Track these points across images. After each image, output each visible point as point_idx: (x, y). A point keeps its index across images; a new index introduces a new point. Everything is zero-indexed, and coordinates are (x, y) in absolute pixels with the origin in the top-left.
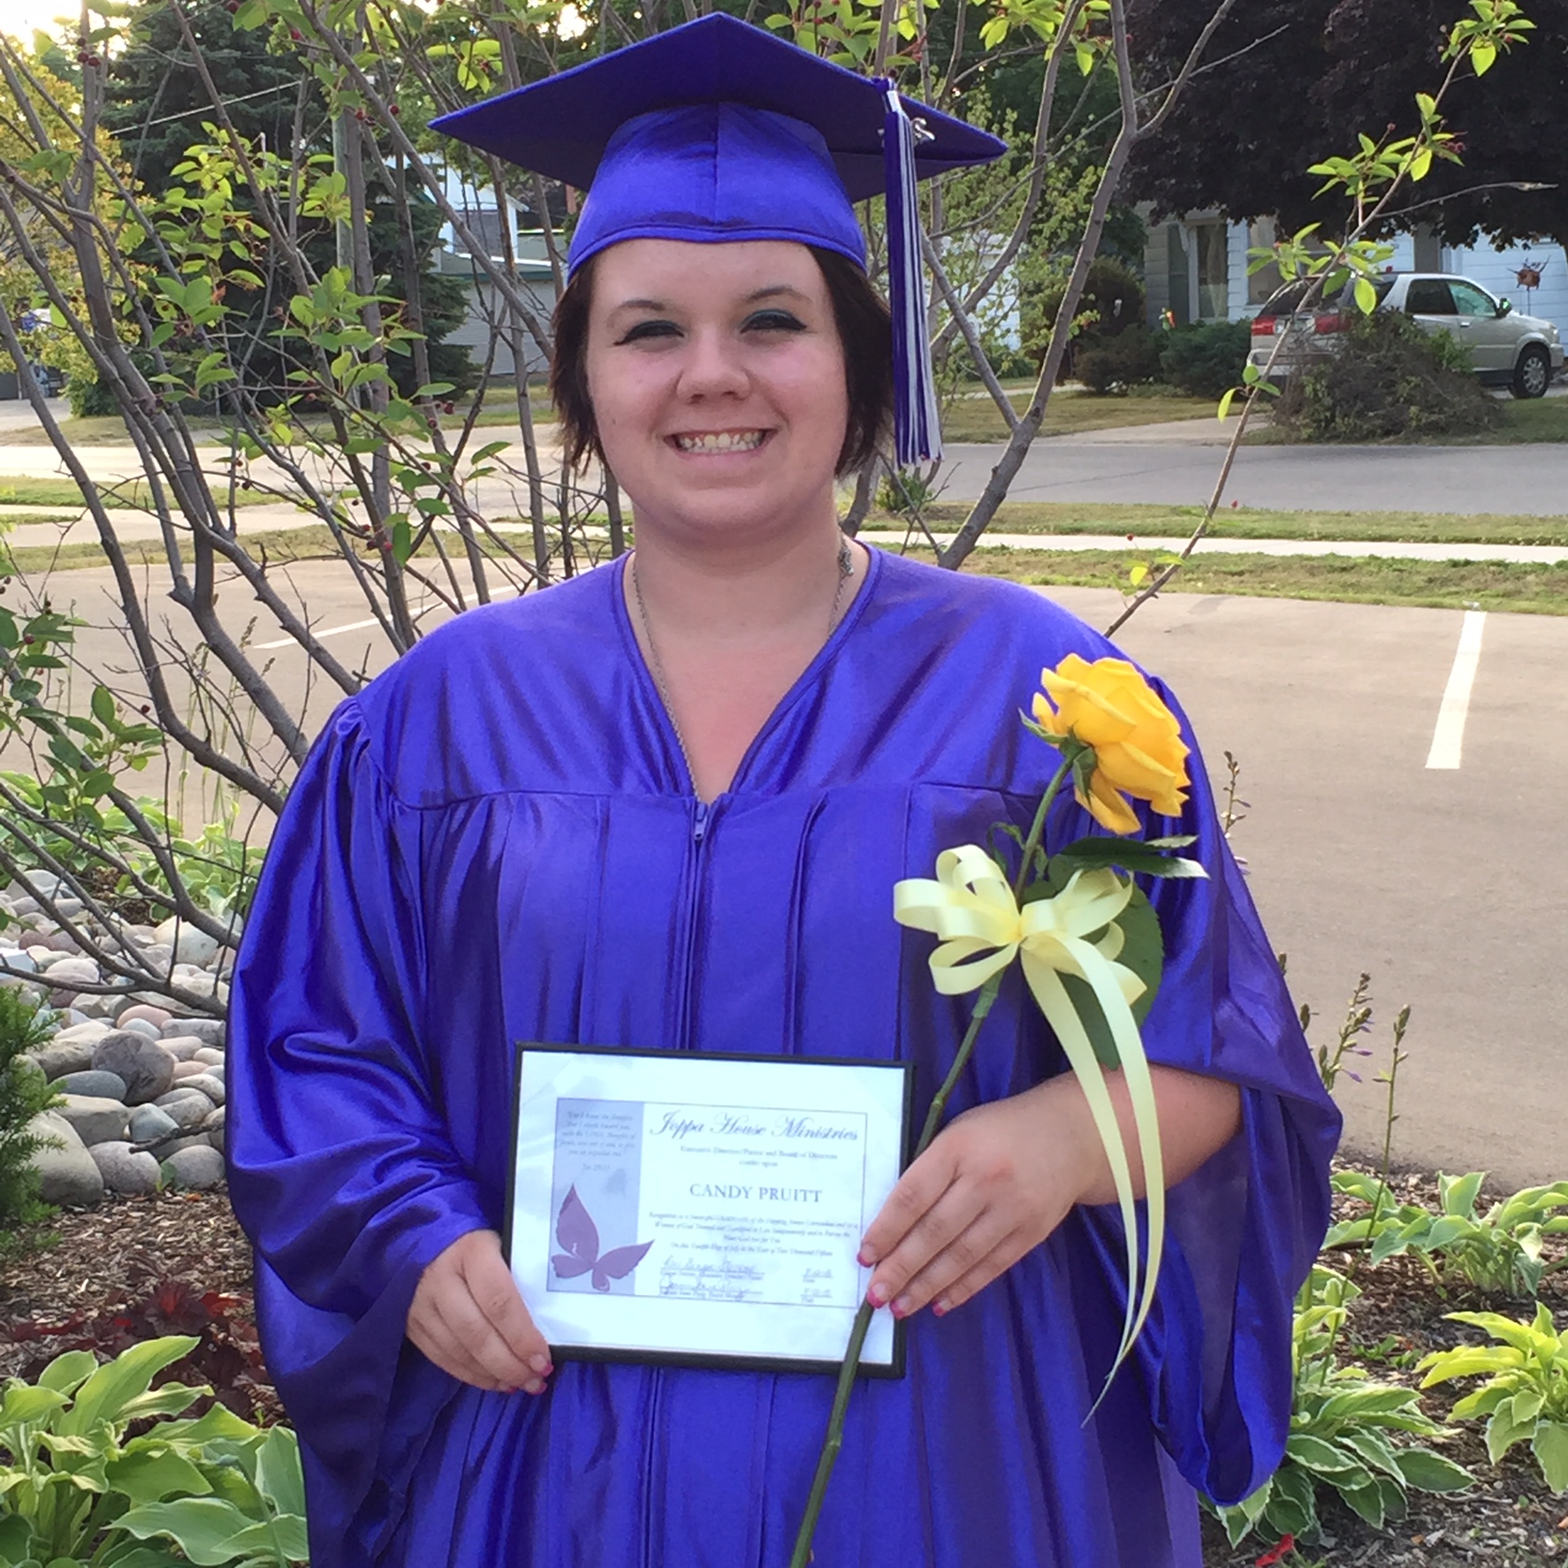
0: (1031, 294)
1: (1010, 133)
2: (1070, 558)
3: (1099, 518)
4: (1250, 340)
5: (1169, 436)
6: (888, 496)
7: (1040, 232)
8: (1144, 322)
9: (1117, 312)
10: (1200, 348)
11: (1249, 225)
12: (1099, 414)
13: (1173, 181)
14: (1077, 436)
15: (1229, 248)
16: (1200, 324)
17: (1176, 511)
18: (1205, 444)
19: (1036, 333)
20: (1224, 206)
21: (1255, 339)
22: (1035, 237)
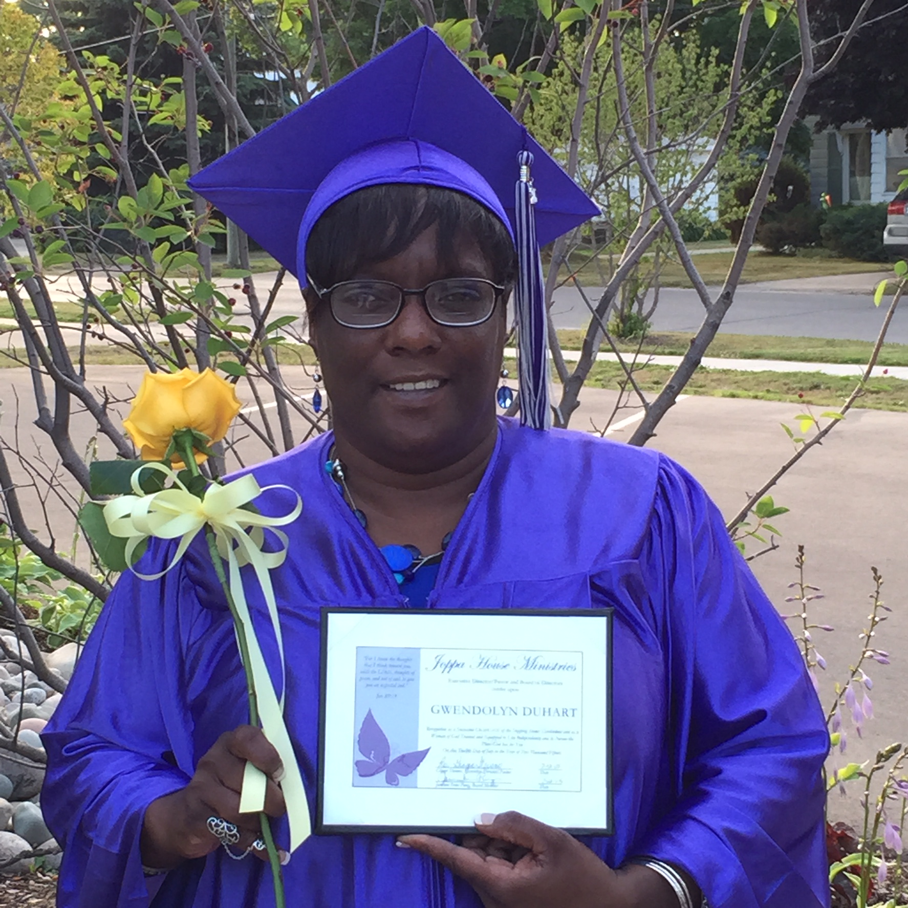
0: (727, 181)
1: (714, 64)
2: (751, 377)
3: (773, 346)
4: (886, 218)
5: (825, 287)
6: (618, 326)
7: (735, 136)
8: (809, 202)
9: (789, 195)
10: (849, 223)
11: (887, 135)
12: (774, 269)
13: (833, 102)
14: (758, 285)
15: (872, 150)
16: (850, 205)
17: (831, 343)
18: (852, 293)
19: (729, 210)
20: (870, 121)
21: (890, 217)
22: (730, 140)
